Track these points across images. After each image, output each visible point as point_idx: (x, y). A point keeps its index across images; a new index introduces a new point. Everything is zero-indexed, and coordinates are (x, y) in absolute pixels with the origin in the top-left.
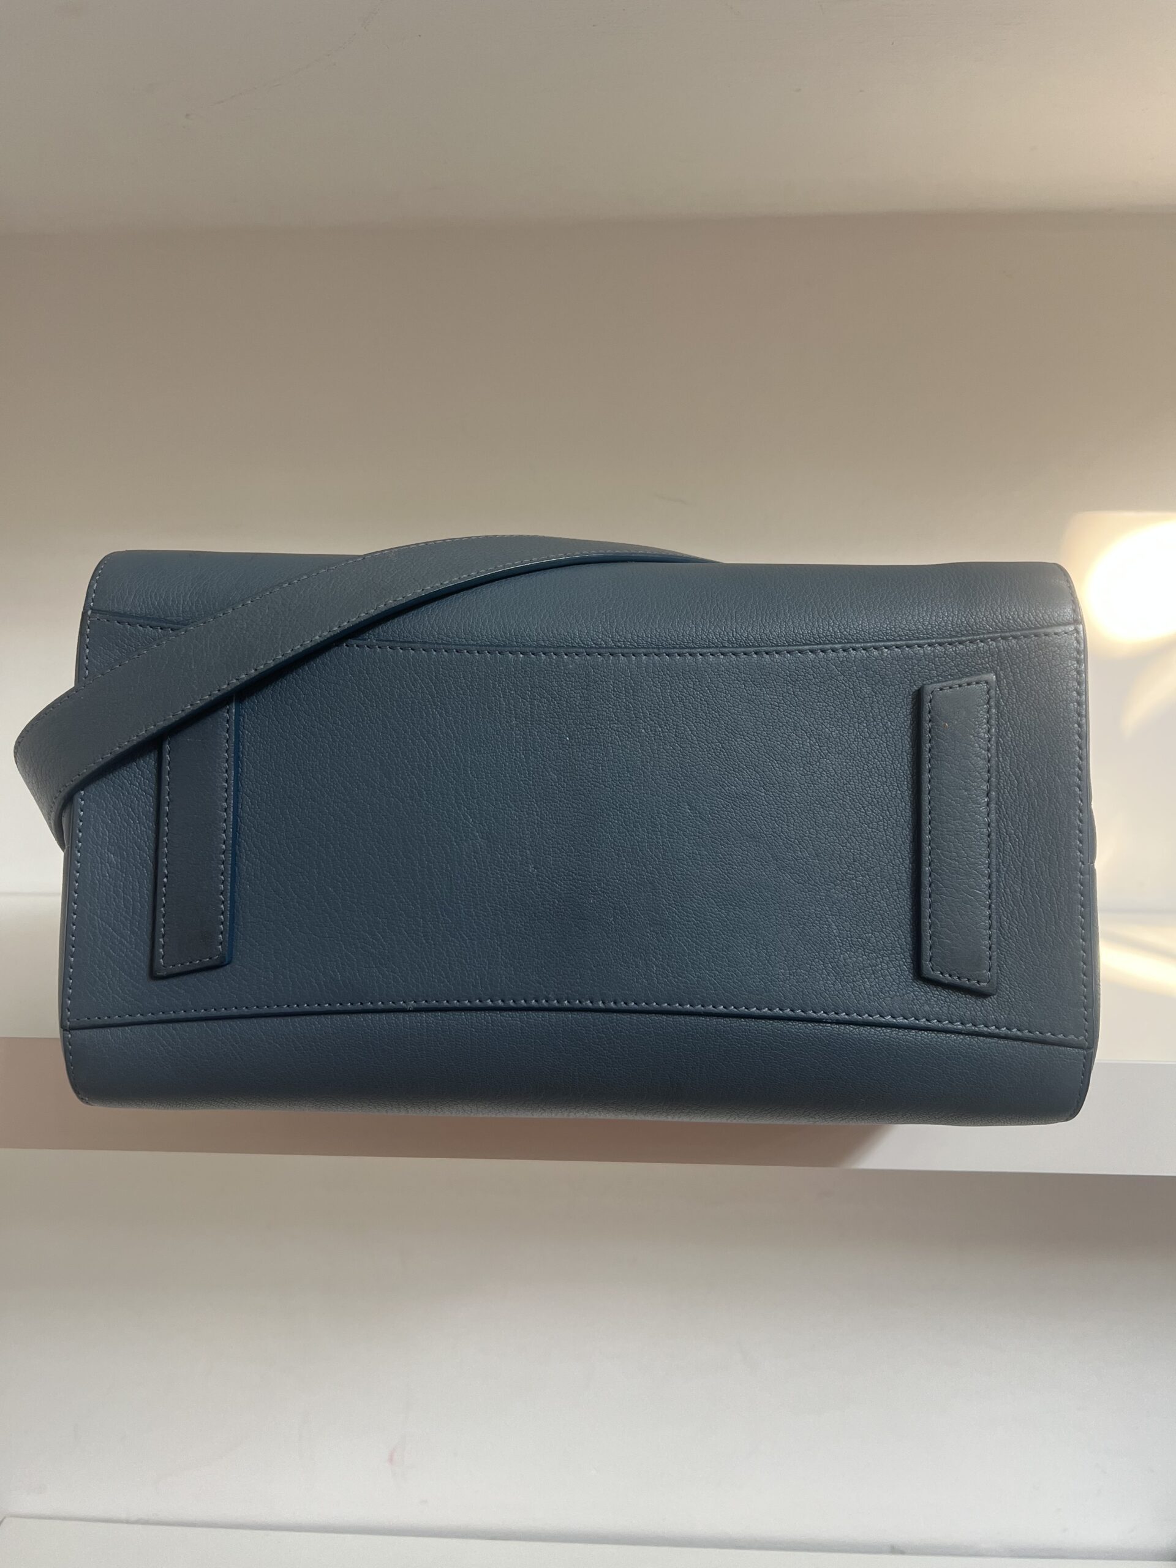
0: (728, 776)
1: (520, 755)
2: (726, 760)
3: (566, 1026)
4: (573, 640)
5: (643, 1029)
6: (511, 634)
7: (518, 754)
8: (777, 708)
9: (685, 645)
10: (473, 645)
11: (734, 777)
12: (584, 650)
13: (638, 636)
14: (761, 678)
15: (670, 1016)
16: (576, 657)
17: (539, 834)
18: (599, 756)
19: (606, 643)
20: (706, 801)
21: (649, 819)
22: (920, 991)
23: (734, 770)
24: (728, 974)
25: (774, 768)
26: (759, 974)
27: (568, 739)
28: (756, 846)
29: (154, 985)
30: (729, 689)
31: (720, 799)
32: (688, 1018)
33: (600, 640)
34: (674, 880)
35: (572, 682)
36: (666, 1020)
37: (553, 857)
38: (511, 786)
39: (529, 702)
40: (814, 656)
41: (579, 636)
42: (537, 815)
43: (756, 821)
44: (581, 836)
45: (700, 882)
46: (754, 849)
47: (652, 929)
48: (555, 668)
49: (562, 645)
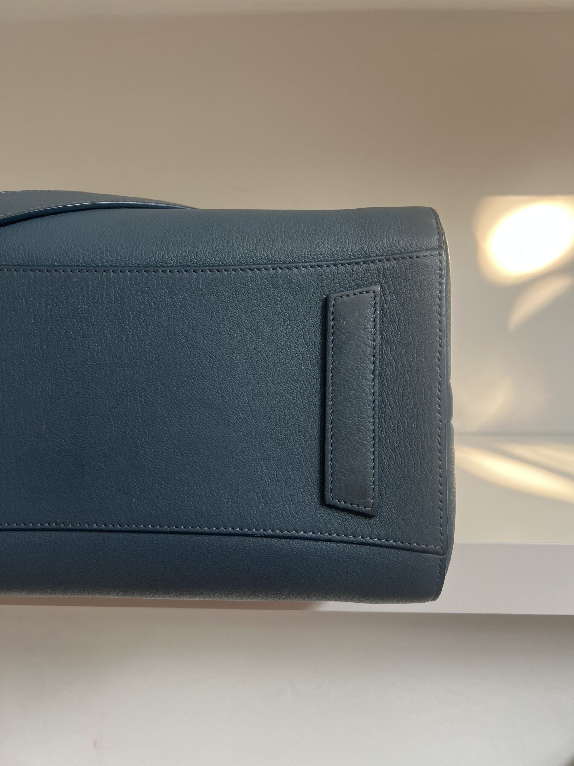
0: (189, 360)
1: (37, 345)
2: (189, 348)
3: (71, 541)
4: (78, 261)
5: (126, 543)
6: (33, 257)
7: (35, 344)
8: (225, 311)
9: (159, 265)
10: (5, 265)
11: (194, 361)
12: (84, 268)
13: (125, 258)
14: (214, 289)
15: (146, 534)
16: (79, 273)
17: (50, 403)
18: (95, 345)
19: (101, 263)
20: (173, 379)
21: (131, 391)
22: (324, 513)
23: (194, 356)
24: (187, 504)
25: (223, 354)
26: (209, 503)
27: (72, 333)
28: (210, 411)
30: (191, 296)
31: (184, 376)
32: (159, 535)
33: (97, 261)
34: (149, 436)
35: (75, 291)
36: (143, 537)
37: (60, 420)
38: (30, 368)
39: (44, 306)
40: (252, 273)
41: (82, 258)
42: (49, 389)
43: (209, 392)
44: (81, 404)
45: (168, 437)
46: (208, 413)
47: (132, 471)
48: (63, 281)
49: (70, 264)
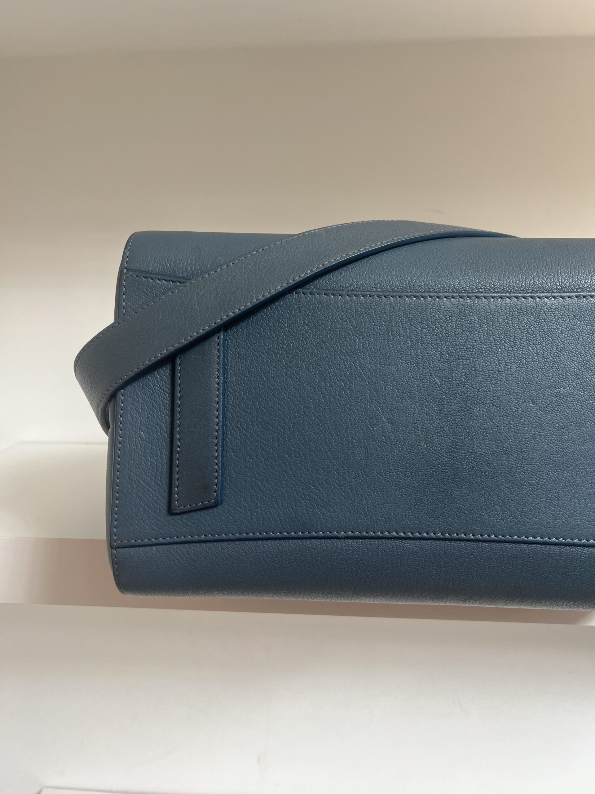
0: (558, 381)
1: (414, 366)
2: (557, 370)
3: (447, 550)
4: (449, 287)
5: (499, 552)
6: (406, 284)
7: (413, 366)
8: (591, 334)
9: (526, 291)
10: (380, 292)
11: (562, 382)
12: (458, 295)
13: (494, 285)
14: (581, 314)
15: (518, 544)
16: (453, 299)
17: (427, 420)
18: (469, 367)
19: (472, 290)
20: (544, 398)
21: (504, 410)
23: (562, 377)
24: (558, 517)
25: (590, 376)
26: (580, 517)
27: (447, 355)
28: (578, 429)
29: (171, 519)
30: (559, 321)
31: (553, 397)
32: (530, 546)
33: (467, 288)
34: (522, 453)
35: (450, 316)
36: (515, 547)
37: (438, 436)
38: (408, 388)
39: (420, 330)
41: (454, 285)
42: (426, 408)
43: (578, 412)
44: (457, 422)
45: (539, 454)
46: (577, 431)
47: (506, 486)
48: (438, 307)
49: (442, 291)
